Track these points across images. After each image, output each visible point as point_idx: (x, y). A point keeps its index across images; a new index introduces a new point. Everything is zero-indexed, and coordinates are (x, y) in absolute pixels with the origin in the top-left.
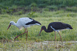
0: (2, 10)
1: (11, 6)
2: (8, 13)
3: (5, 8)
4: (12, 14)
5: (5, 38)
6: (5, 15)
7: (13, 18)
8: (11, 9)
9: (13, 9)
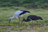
0: (38, 6)
1: (44, 4)
2: (42, 8)
3: (40, 5)
4: (45, 9)
5: (40, 24)
6: (40, 9)
7: (45, 11)
8: (44, 6)
9: (45, 6)
